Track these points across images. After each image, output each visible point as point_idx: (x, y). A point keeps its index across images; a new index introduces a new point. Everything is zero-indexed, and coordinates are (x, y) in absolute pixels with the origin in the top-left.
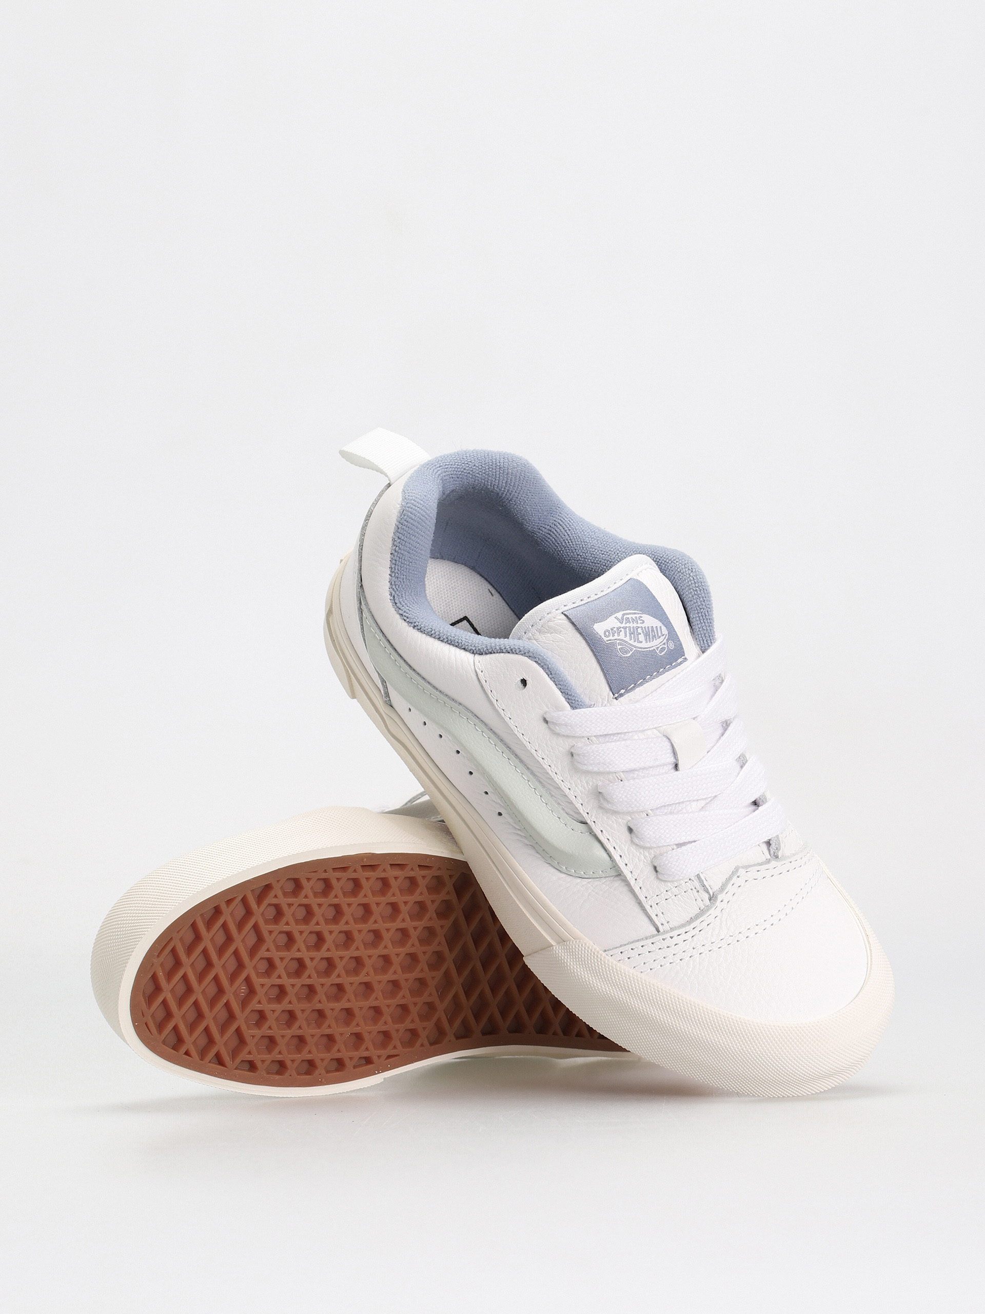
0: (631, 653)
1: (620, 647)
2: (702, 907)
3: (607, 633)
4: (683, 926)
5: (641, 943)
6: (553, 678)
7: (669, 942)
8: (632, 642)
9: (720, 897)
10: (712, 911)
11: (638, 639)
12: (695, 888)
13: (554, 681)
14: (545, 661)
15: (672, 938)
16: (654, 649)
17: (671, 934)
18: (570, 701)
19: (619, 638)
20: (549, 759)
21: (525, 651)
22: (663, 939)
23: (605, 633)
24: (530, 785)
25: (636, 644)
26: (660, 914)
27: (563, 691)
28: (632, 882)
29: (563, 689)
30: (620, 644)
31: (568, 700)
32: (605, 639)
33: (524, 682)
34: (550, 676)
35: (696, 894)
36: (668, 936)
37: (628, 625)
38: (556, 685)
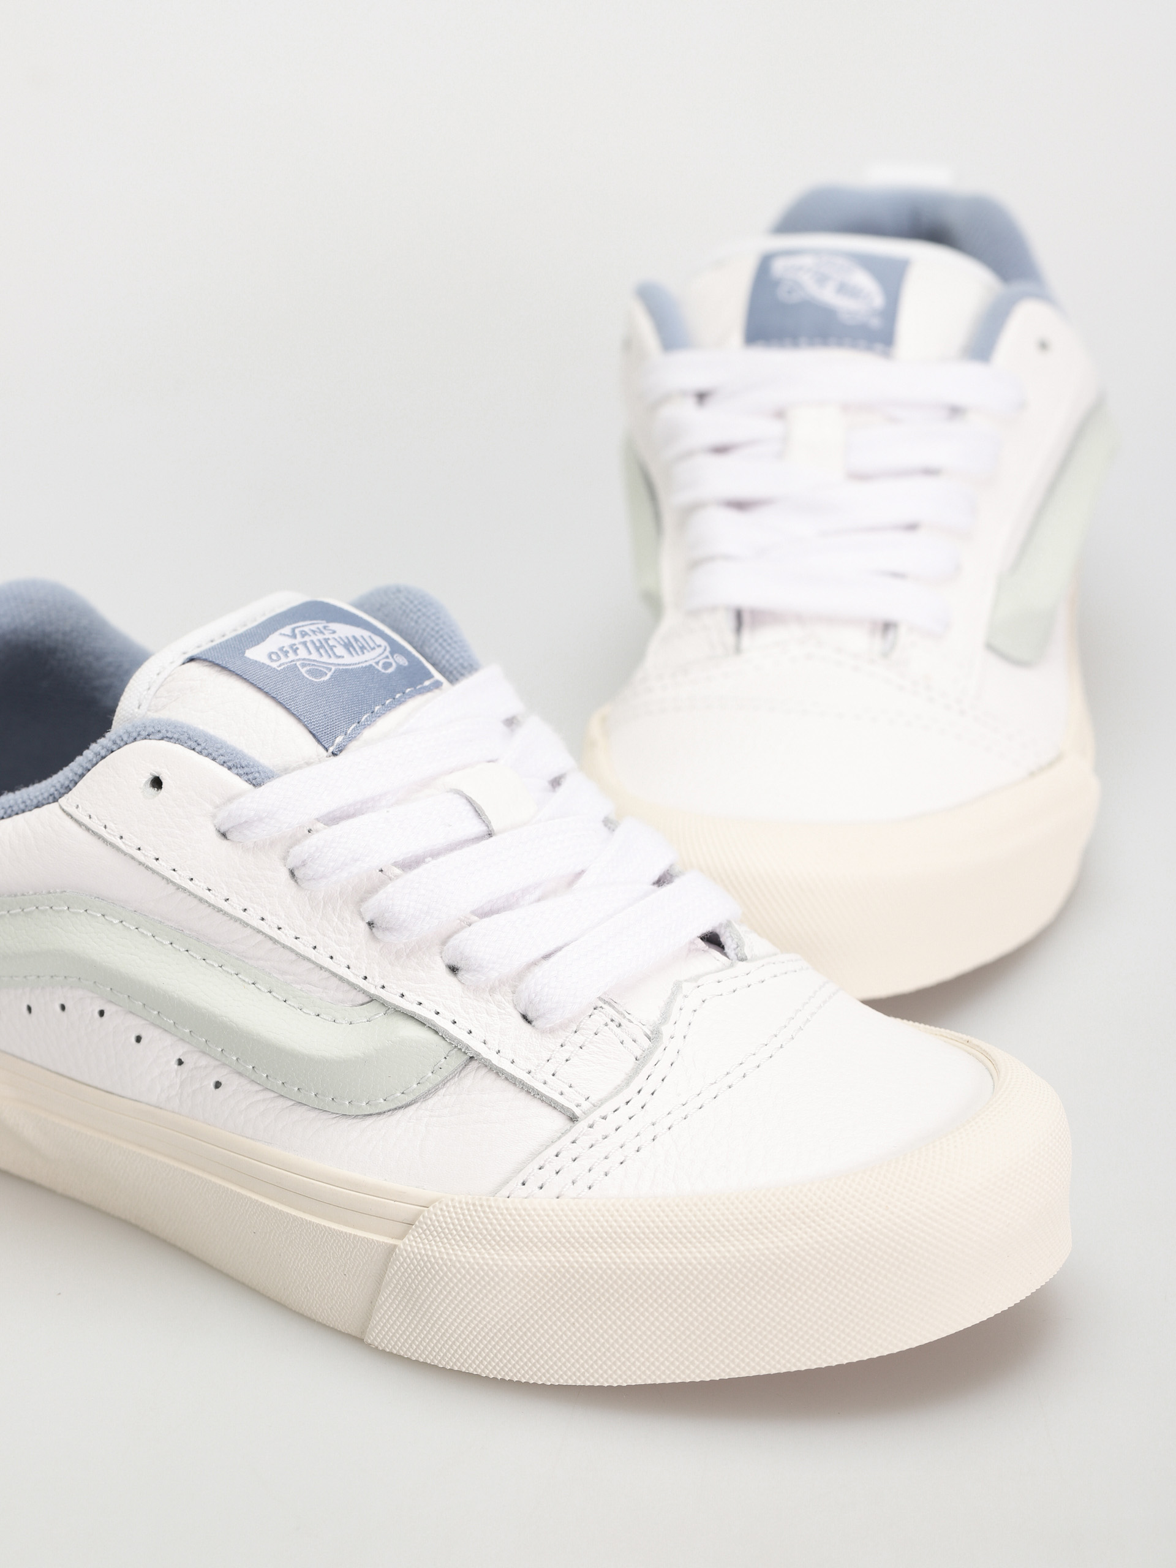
0: (329, 674)
1: (305, 669)
2: (638, 1053)
3: (274, 657)
4: (618, 1090)
5: (552, 1151)
6: (205, 749)
7: (602, 1127)
8: (325, 659)
9: (666, 1030)
10: (658, 1054)
11: (335, 654)
12: (612, 1020)
13: (208, 755)
14: (179, 730)
15: (604, 1118)
16: (371, 665)
17: (602, 1111)
18: (250, 777)
19: (298, 657)
20: (255, 906)
21: (138, 729)
22: (591, 1126)
23: (270, 657)
24: (244, 978)
25: (333, 660)
26: (566, 1090)
27: (230, 764)
28: (495, 1060)
29: (229, 761)
30: (304, 665)
31: (246, 777)
32: (274, 665)
33: (157, 783)
34: (198, 748)
35: (618, 1030)
36: (595, 1116)
37: (307, 638)
38: (214, 759)
